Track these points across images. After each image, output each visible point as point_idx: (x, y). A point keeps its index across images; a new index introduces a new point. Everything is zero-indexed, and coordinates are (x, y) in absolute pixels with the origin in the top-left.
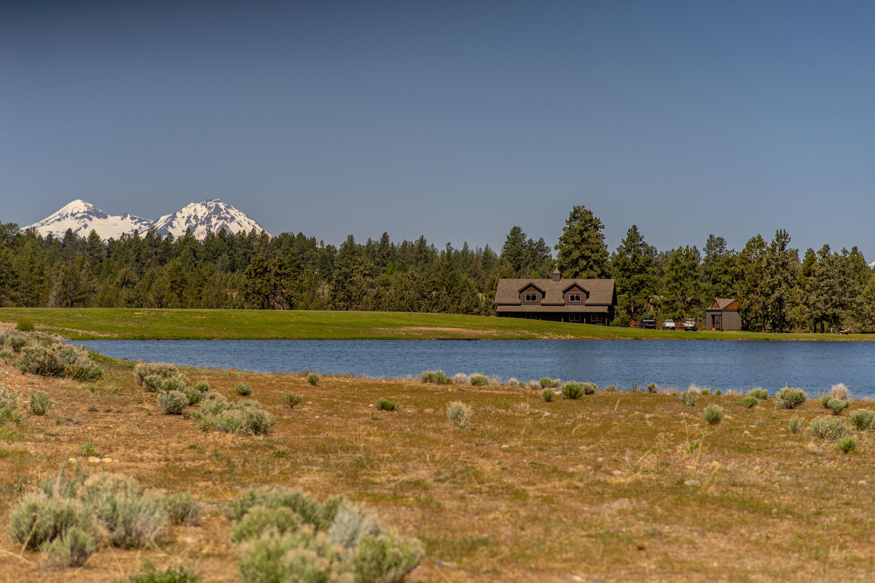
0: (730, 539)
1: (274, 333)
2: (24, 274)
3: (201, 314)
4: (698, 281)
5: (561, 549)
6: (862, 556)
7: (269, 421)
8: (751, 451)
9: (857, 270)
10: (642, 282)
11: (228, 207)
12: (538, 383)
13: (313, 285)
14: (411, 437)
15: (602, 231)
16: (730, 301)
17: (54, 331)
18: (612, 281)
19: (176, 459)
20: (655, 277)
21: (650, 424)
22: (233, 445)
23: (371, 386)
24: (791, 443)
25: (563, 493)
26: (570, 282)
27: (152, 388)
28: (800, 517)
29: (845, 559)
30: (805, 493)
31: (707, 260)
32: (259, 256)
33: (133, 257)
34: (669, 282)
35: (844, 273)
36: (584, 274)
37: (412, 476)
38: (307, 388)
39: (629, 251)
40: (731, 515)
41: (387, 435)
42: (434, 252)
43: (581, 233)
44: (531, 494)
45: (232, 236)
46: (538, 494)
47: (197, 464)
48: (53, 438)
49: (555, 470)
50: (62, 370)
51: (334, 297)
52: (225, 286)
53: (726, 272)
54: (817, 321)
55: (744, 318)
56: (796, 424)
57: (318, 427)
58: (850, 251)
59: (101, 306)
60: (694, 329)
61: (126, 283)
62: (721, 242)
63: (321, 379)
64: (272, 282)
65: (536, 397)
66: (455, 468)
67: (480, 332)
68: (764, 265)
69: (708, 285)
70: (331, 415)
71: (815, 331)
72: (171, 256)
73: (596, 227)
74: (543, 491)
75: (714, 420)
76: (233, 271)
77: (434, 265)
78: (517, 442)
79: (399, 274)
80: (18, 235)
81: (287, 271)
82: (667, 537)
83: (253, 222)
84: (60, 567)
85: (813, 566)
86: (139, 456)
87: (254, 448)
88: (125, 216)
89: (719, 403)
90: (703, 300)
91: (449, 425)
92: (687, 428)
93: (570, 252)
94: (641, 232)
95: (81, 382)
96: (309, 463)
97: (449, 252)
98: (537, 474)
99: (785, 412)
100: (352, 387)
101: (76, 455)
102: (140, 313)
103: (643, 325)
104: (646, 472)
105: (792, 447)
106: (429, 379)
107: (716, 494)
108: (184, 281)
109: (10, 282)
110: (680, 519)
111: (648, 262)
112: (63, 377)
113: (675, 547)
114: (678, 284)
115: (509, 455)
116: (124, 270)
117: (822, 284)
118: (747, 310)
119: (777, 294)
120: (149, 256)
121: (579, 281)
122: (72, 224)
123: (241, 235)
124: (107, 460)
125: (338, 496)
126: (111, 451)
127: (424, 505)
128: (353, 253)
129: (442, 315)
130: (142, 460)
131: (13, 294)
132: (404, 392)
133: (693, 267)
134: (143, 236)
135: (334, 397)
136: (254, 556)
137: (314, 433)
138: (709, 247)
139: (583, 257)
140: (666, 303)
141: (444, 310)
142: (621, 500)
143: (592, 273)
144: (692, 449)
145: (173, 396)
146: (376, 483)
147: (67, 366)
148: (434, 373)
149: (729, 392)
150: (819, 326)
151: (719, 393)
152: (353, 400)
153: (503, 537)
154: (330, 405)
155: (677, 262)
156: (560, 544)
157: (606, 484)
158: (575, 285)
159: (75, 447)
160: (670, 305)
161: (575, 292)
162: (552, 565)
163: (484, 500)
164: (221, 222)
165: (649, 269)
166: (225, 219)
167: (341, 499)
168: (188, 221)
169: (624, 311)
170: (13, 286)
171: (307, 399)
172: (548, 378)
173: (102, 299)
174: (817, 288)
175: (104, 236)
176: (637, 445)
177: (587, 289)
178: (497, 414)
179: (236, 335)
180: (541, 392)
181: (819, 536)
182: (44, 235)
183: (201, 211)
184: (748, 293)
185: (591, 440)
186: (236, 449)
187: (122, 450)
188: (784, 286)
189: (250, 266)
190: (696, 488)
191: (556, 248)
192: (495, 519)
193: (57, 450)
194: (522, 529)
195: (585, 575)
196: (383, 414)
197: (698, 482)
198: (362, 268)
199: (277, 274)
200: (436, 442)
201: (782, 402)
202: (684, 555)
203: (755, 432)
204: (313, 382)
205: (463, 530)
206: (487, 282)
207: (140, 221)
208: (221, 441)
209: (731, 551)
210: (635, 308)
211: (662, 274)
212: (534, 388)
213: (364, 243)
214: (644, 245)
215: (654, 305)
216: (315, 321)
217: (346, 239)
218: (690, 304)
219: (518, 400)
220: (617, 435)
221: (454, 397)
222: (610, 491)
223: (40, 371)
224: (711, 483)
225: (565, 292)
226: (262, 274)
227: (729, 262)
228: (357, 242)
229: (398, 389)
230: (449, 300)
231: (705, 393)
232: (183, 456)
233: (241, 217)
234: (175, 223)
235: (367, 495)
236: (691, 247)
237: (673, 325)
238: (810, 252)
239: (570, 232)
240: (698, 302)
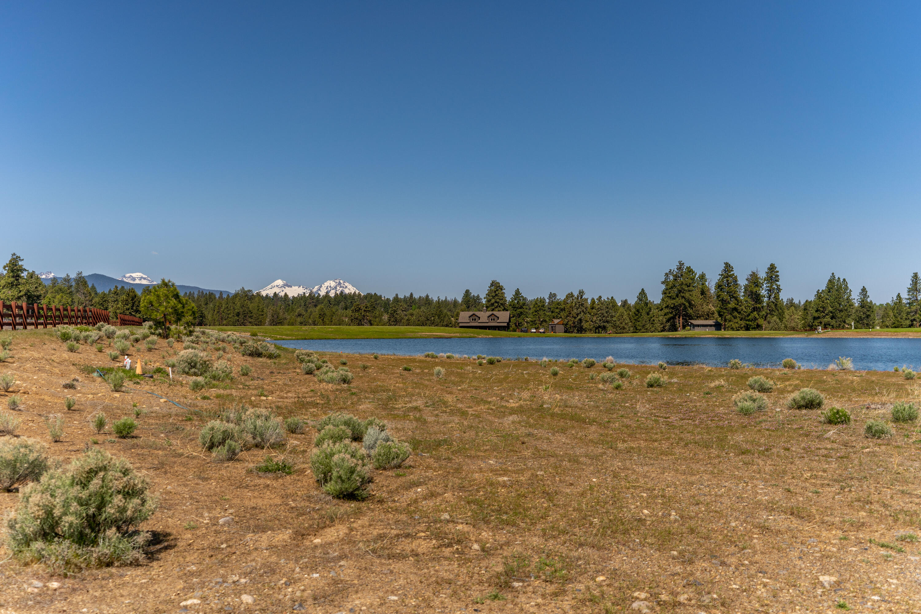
0: (567, 437)
1: (363, 336)
2: (255, 311)
3: (331, 328)
4: (545, 312)
5: (483, 444)
6: (634, 446)
7: (351, 377)
8: (573, 389)
9: (613, 306)
10: (521, 313)
11: (344, 282)
12: (475, 357)
13: (381, 315)
14: (416, 384)
15: (504, 291)
16: (559, 320)
17: (266, 336)
18: (509, 312)
19: (303, 397)
20: (527, 311)
21: (526, 376)
22: (332, 390)
23: (402, 359)
24: (591, 385)
25: (485, 412)
26: (491, 313)
27: (302, 361)
28: (601, 424)
29: (626, 448)
30: (601, 411)
31: (549, 303)
32: (357, 303)
33: (303, 304)
34: (533, 313)
35: (608, 308)
36: (497, 309)
37: (414, 404)
38: (373, 361)
39: (516, 299)
40: (567, 423)
41: (405, 383)
42: (432, 300)
43: (495, 292)
44: (470, 413)
45: (346, 294)
46: (474, 413)
47: (313, 399)
48: (247, 387)
49: (482, 400)
50: (262, 354)
51: (390, 320)
52: (343, 316)
53: (557, 308)
54: (596, 328)
55: (565, 328)
56: (593, 376)
57: (374, 379)
58: (610, 298)
59: (288, 325)
60: (544, 332)
61: (300, 315)
62: (555, 295)
63: (380, 357)
64: (363, 314)
65: (475, 363)
66: (435, 399)
67: (452, 335)
68: (574, 305)
69: (550, 314)
70: (381, 373)
71: (596, 333)
72: (319, 303)
73: (502, 289)
74: (476, 411)
75: (555, 374)
76: (346, 309)
77: (432, 307)
78: (465, 386)
79: (418, 310)
80: (253, 295)
81: (369, 309)
82: (536, 436)
83: (355, 288)
84: (222, 461)
85: (610, 452)
86: (285, 395)
87: (341, 391)
88: (300, 286)
89: (556, 366)
90: (547, 320)
91: (435, 378)
92: (543, 379)
93: (490, 300)
94: (521, 291)
95: (270, 359)
96: (367, 398)
97: (439, 301)
98: (474, 402)
99: (586, 369)
100: (393, 360)
101: (256, 396)
102: (304, 328)
103: (522, 331)
104: (525, 400)
105: (592, 387)
106: (427, 356)
107: (559, 412)
108: (325, 314)
109: (249, 315)
110: (542, 426)
111: (524, 304)
112: (261, 357)
113: (540, 442)
114: (537, 313)
115: (461, 392)
116: (299, 309)
117: (598, 313)
118: (567, 324)
119: (579, 317)
120: (310, 303)
121: (495, 313)
122: (277, 290)
123: (350, 294)
124: (270, 398)
125: (373, 418)
126: (273, 394)
127: (417, 420)
128: (398, 302)
129: (436, 327)
130: (287, 398)
131: (250, 320)
132: (416, 362)
133: (543, 306)
134: (307, 295)
135: (384, 365)
136: (319, 456)
137: (372, 383)
138: (550, 297)
139: (496, 302)
140: (532, 321)
141: (437, 325)
142: (513, 416)
143: (500, 309)
144: (546, 389)
145: (308, 366)
146: (396, 408)
147: (264, 352)
148: (430, 353)
149: (561, 360)
150: (597, 331)
151: (556, 361)
152: (393, 366)
153: (455, 437)
154: (381, 369)
155: (536, 304)
156: (483, 441)
157: (506, 407)
158: (493, 314)
159: (255, 392)
160: (533, 323)
161: (493, 317)
162: (479, 454)
163: (447, 416)
164: (341, 289)
165: (524, 307)
166: (343, 287)
167: (375, 419)
168: (327, 288)
169: (514, 325)
170: (250, 317)
171: (372, 366)
172: (480, 355)
173: (289, 322)
174: (596, 314)
175: (290, 295)
176: (520, 386)
177: (498, 316)
178: (457, 372)
179: (346, 337)
180: (477, 361)
181: (611, 435)
182: (264, 295)
183: (333, 284)
184: (567, 317)
185: (499, 384)
186: (333, 391)
187: (278, 393)
188: (582, 313)
189: (353, 307)
190: (549, 409)
191: (484, 298)
192: (452, 427)
193: (247, 394)
194: (465, 433)
195: (495, 460)
196: (405, 373)
197: (550, 406)
198: (401, 308)
199: (365, 311)
200: (427, 386)
201: (585, 365)
202: (545, 446)
203: (574, 380)
204: (376, 358)
205: (435, 433)
206: (455, 313)
207: (306, 288)
208: (326, 387)
209: (568, 444)
210: (519, 324)
211: (530, 309)
212: (474, 359)
213: (403, 297)
214: (522, 297)
215: (527, 322)
216: (380, 331)
217: (395, 296)
218: (542, 322)
219: (467, 365)
220: (511, 382)
221: (437, 364)
222: (508, 411)
223: (251, 355)
224: (556, 406)
225: (488, 317)
226: (358, 311)
227: (559, 304)
228: (399, 297)
229: (414, 360)
230: (439, 321)
231: (550, 361)
232: (307, 395)
233: (350, 286)
234: (321, 289)
235: (391, 414)
236: (542, 297)
237: (535, 331)
238: (593, 299)
239: (490, 291)
240: (545, 321)
